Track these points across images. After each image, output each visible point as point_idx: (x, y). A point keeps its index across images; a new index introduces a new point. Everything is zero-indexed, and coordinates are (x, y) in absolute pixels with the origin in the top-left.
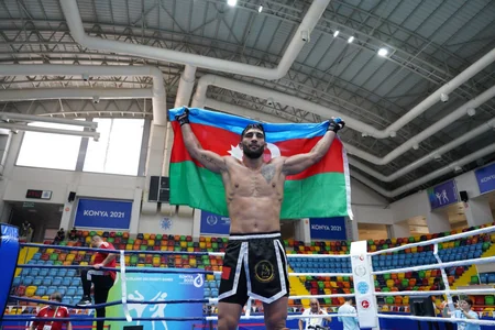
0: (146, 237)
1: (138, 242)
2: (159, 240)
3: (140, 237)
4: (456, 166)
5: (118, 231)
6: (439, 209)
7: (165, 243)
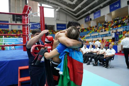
0: (14, 30)
1: (11, 32)
2: (17, 31)
3: (12, 30)
4: (89, 12)
5: (6, 29)
6: (86, 23)
7: (19, 32)
